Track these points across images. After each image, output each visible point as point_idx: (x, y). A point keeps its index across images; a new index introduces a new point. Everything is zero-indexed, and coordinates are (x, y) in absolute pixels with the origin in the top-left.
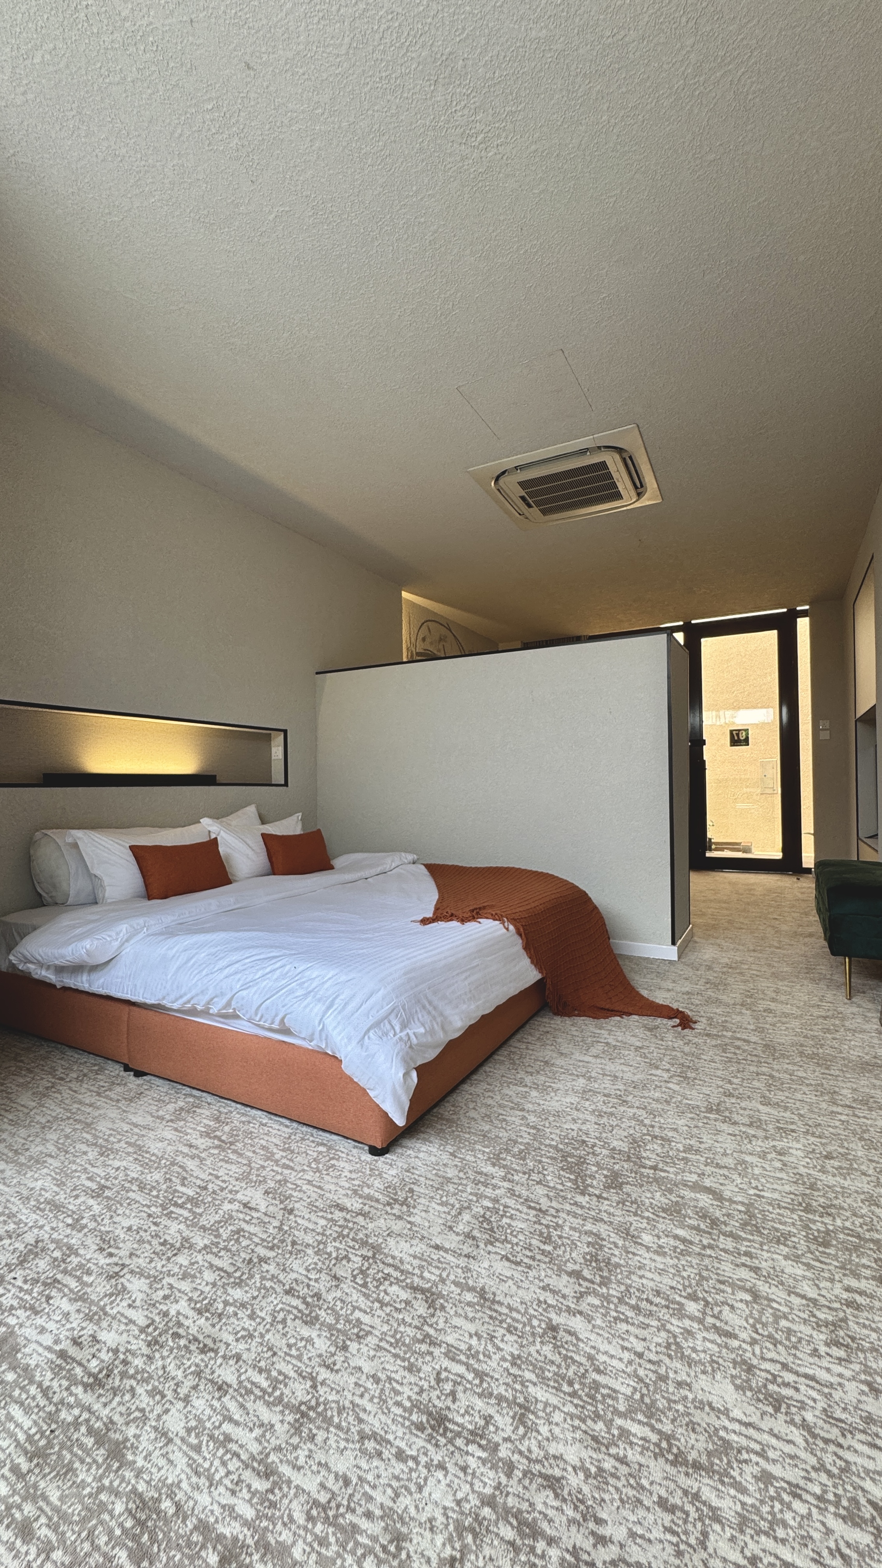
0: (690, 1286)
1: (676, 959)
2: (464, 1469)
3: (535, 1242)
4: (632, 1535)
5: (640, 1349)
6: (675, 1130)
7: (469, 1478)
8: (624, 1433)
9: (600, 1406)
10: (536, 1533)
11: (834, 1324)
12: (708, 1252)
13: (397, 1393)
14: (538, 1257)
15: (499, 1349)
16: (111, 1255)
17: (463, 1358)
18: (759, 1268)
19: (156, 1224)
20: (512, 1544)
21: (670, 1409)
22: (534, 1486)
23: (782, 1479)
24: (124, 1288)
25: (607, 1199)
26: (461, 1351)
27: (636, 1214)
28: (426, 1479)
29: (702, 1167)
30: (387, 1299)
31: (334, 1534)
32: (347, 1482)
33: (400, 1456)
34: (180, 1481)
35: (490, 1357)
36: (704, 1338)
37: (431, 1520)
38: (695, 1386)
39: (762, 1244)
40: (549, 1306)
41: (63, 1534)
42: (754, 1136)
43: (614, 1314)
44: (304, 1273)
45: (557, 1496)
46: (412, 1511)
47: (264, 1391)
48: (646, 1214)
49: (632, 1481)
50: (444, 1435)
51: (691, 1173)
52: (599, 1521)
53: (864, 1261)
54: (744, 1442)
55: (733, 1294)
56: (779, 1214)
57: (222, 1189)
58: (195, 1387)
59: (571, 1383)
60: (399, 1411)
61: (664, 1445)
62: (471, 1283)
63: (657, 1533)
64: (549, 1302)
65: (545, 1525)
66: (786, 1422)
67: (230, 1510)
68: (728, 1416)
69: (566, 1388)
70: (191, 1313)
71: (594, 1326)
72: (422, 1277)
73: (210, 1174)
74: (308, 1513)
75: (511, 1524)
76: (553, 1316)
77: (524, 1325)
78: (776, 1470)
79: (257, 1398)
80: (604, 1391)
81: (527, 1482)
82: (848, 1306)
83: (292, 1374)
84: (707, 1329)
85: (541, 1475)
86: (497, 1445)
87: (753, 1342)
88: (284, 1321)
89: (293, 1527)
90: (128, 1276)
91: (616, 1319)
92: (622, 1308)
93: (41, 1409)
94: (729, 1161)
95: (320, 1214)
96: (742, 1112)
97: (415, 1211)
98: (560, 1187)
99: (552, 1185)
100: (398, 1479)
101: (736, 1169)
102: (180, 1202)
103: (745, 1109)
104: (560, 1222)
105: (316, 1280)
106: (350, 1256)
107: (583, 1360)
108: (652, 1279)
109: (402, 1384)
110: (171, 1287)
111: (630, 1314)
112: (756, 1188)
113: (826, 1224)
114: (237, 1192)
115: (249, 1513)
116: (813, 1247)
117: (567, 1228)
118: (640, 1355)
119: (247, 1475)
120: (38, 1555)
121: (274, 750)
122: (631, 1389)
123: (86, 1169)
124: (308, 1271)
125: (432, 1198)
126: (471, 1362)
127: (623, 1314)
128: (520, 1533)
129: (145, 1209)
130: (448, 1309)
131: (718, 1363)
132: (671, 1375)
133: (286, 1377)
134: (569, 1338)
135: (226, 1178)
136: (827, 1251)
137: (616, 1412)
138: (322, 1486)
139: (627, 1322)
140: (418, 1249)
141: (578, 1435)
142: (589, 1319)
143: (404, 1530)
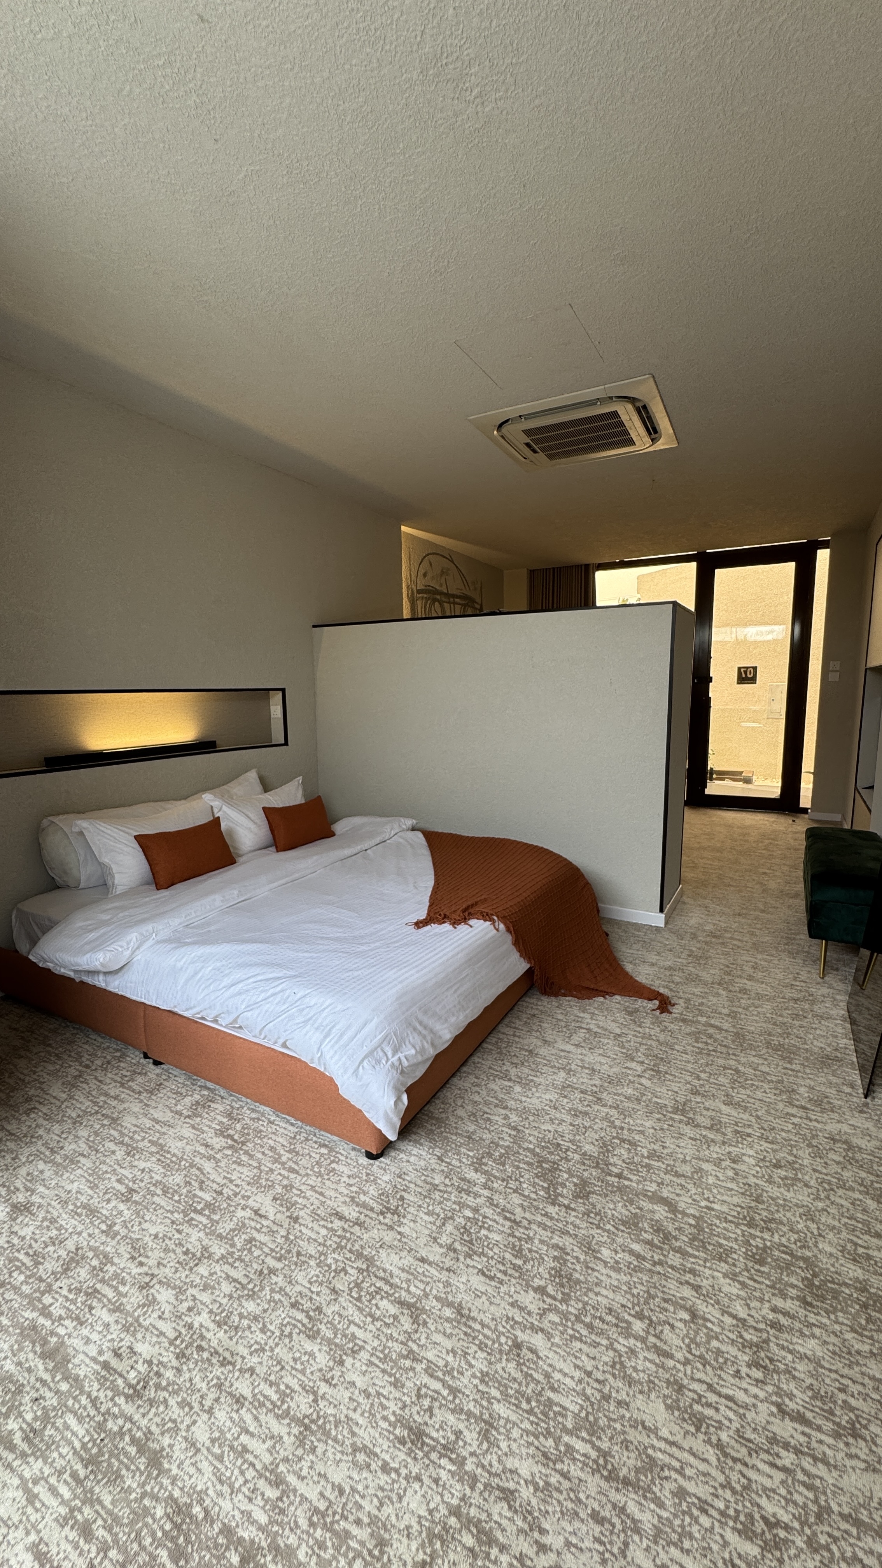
0: (638, 1304)
1: (662, 925)
2: (436, 1481)
3: (508, 1256)
4: (568, 1544)
5: (589, 1369)
6: (642, 1132)
7: (440, 1490)
8: (569, 1448)
9: (551, 1423)
10: (491, 1541)
11: (757, 1346)
12: (659, 1268)
13: (385, 1408)
14: (510, 1272)
15: (471, 1366)
16: (141, 1264)
17: (440, 1374)
18: (700, 1287)
19: (179, 1231)
20: (471, 1550)
21: (609, 1427)
22: (493, 1498)
23: (695, 1495)
24: (154, 1299)
25: (574, 1210)
26: (438, 1367)
27: (598, 1227)
28: (405, 1490)
29: (662, 1175)
30: (378, 1313)
31: (331, 1539)
32: (341, 1492)
33: (385, 1468)
34: (207, 1489)
35: (462, 1374)
36: (645, 1358)
37: (408, 1527)
38: (632, 1405)
39: (705, 1260)
40: (516, 1322)
41: (116, 1535)
42: (713, 1141)
43: (570, 1332)
44: (308, 1285)
45: (510, 1507)
46: (393, 1519)
47: (273, 1404)
48: (608, 1227)
49: (572, 1495)
50: (421, 1449)
51: (651, 1182)
52: (543, 1531)
53: (793, 1280)
54: (667, 1459)
55: (674, 1313)
56: (725, 1229)
57: (236, 1194)
58: (217, 1400)
59: (529, 1401)
60: (385, 1425)
61: (601, 1461)
62: (450, 1298)
63: (587, 1543)
64: (516, 1319)
65: (498, 1534)
66: (704, 1441)
67: (247, 1515)
68: (657, 1435)
69: (525, 1406)
70: (212, 1326)
71: (552, 1344)
72: (409, 1292)
73: (225, 1178)
74: (310, 1519)
75: (472, 1533)
76: (518, 1333)
77: (494, 1342)
78: (690, 1487)
79: (269, 1411)
80: (556, 1409)
81: (486, 1494)
82: (772, 1327)
83: (297, 1388)
84: (648, 1349)
85: (499, 1488)
86: (465, 1459)
87: (687, 1362)
88: (290, 1335)
89: (298, 1532)
90: (157, 1287)
91: (571, 1336)
92: (578, 1326)
93: (92, 1418)
94: (687, 1169)
95: (322, 1223)
96: (705, 1112)
97: (405, 1221)
98: (533, 1196)
99: (526, 1193)
100: (382, 1489)
101: (692, 1178)
102: (199, 1208)
103: (708, 1109)
104: (531, 1235)
105: (318, 1294)
106: (348, 1268)
107: (540, 1377)
108: (606, 1297)
109: (388, 1399)
110: (194, 1299)
111: (584, 1332)
112: (708, 1199)
113: (764, 1240)
114: (249, 1197)
115: (263, 1519)
116: (750, 1264)
117: (536, 1241)
118: (589, 1374)
119: (261, 1484)
120: (98, 1554)
121: (272, 708)
122: (578, 1407)
123: (115, 1170)
124: (311, 1283)
125: (420, 1206)
126: (447, 1378)
127: (578, 1332)
128: (479, 1541)
129: (169, 1215)
130: (429, 1325)
131: (653, 1383)
132: (614, 1395)
133: (292, 1390)
134: (530, 1356)
135: (239, 1182)
136: (762, 1269)
137: (565, 1430)
138: (322, 1494)
139: (581, 1341)
140: (406, 1262)
141: (532, 1450)
142: (549, 1336)
143: (387, 1536)
